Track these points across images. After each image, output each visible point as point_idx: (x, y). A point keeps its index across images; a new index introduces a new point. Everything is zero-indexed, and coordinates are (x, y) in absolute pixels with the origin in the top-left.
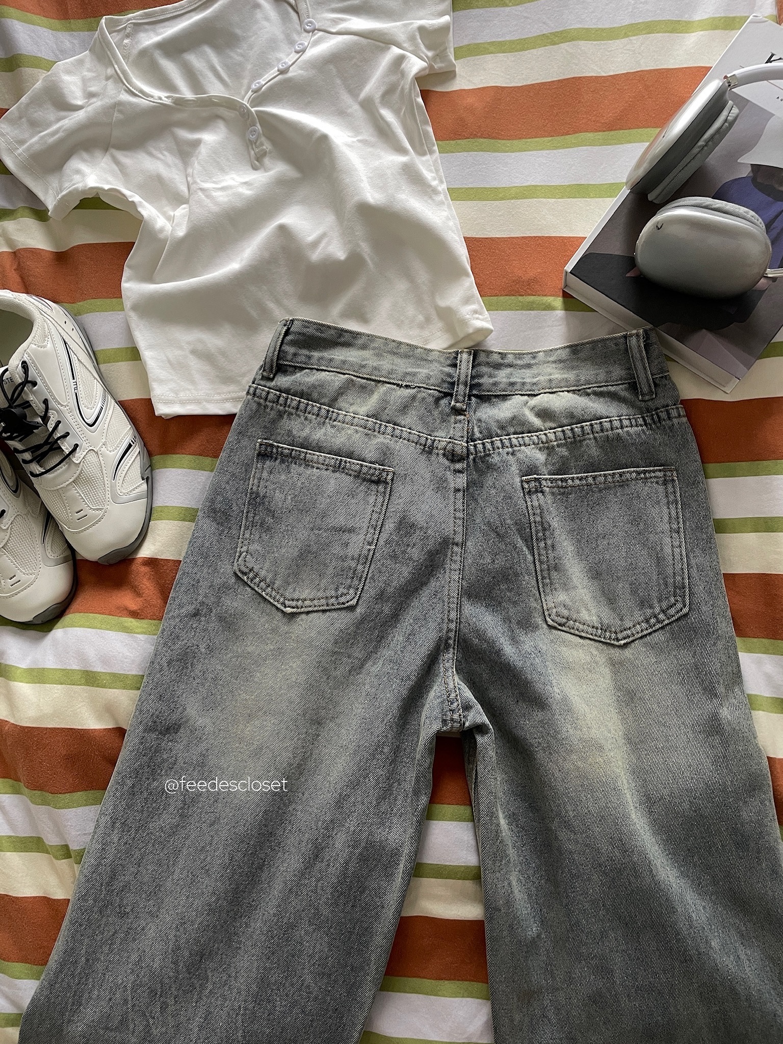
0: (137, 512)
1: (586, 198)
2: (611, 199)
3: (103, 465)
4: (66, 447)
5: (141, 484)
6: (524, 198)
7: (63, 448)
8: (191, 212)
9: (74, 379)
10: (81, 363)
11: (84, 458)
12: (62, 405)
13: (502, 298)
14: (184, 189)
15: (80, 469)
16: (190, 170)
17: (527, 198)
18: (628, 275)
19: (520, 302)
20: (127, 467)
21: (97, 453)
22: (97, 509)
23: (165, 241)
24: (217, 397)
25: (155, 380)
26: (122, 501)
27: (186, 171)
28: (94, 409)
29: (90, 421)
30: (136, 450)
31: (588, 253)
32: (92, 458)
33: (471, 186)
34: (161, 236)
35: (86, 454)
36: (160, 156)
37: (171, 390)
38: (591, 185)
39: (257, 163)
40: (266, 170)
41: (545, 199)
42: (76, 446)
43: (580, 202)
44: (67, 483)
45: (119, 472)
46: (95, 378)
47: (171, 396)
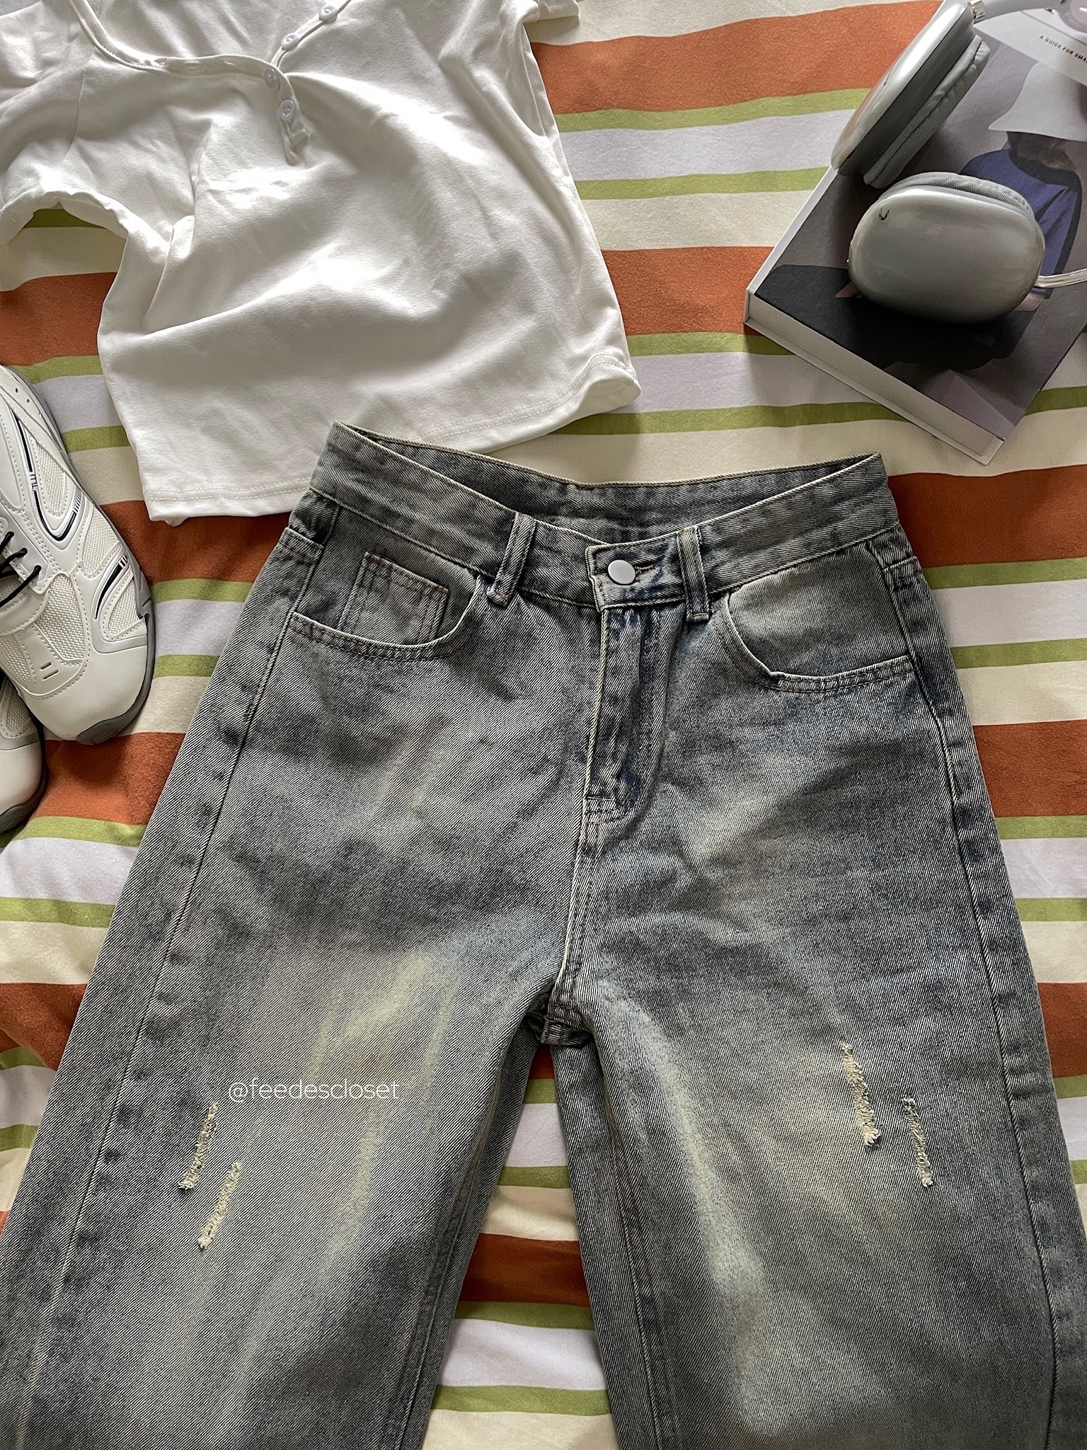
0: (131, 666)
1: (773, 191)
2: (808, 192)
3: (79, 597)
4: (23, 570)
5: (137, 625)
6: (684, 194)
7: (18, 572)
8: (197, 224)
9: (31, 470)
10: (42, 448)
11: (49, 586)
12: (14, 509)
13: (657, 336)
14: (186, 193)
15: (44, 603)
16: (195, 167)
17: (688, 193)
18: (838, 295)
19: (685, 341)
20: (115, 600)
21: (69, 579)
22: (73, 662)
23: (160, 267)
24: (243, 492)
25: (148, 470)
26: (109, 649)
27: (189, 168)
28: (63, 516)
29: (58, 533)
30: (128, 575)
31: (779, 265)
32: (62, 586)
33: (607, 178)
34: (156, 260)
35: (54, 580)
36: (150, 146)
37: (173, 483)
38: (779, 172)
39: (294, 155)
40: (308, 165)
41: (713, 195)
42: (38, 569)
43: (762, 198)
44: (26, 624)
45: (103, 608)
46: (63, 471)
47: (172, 491)
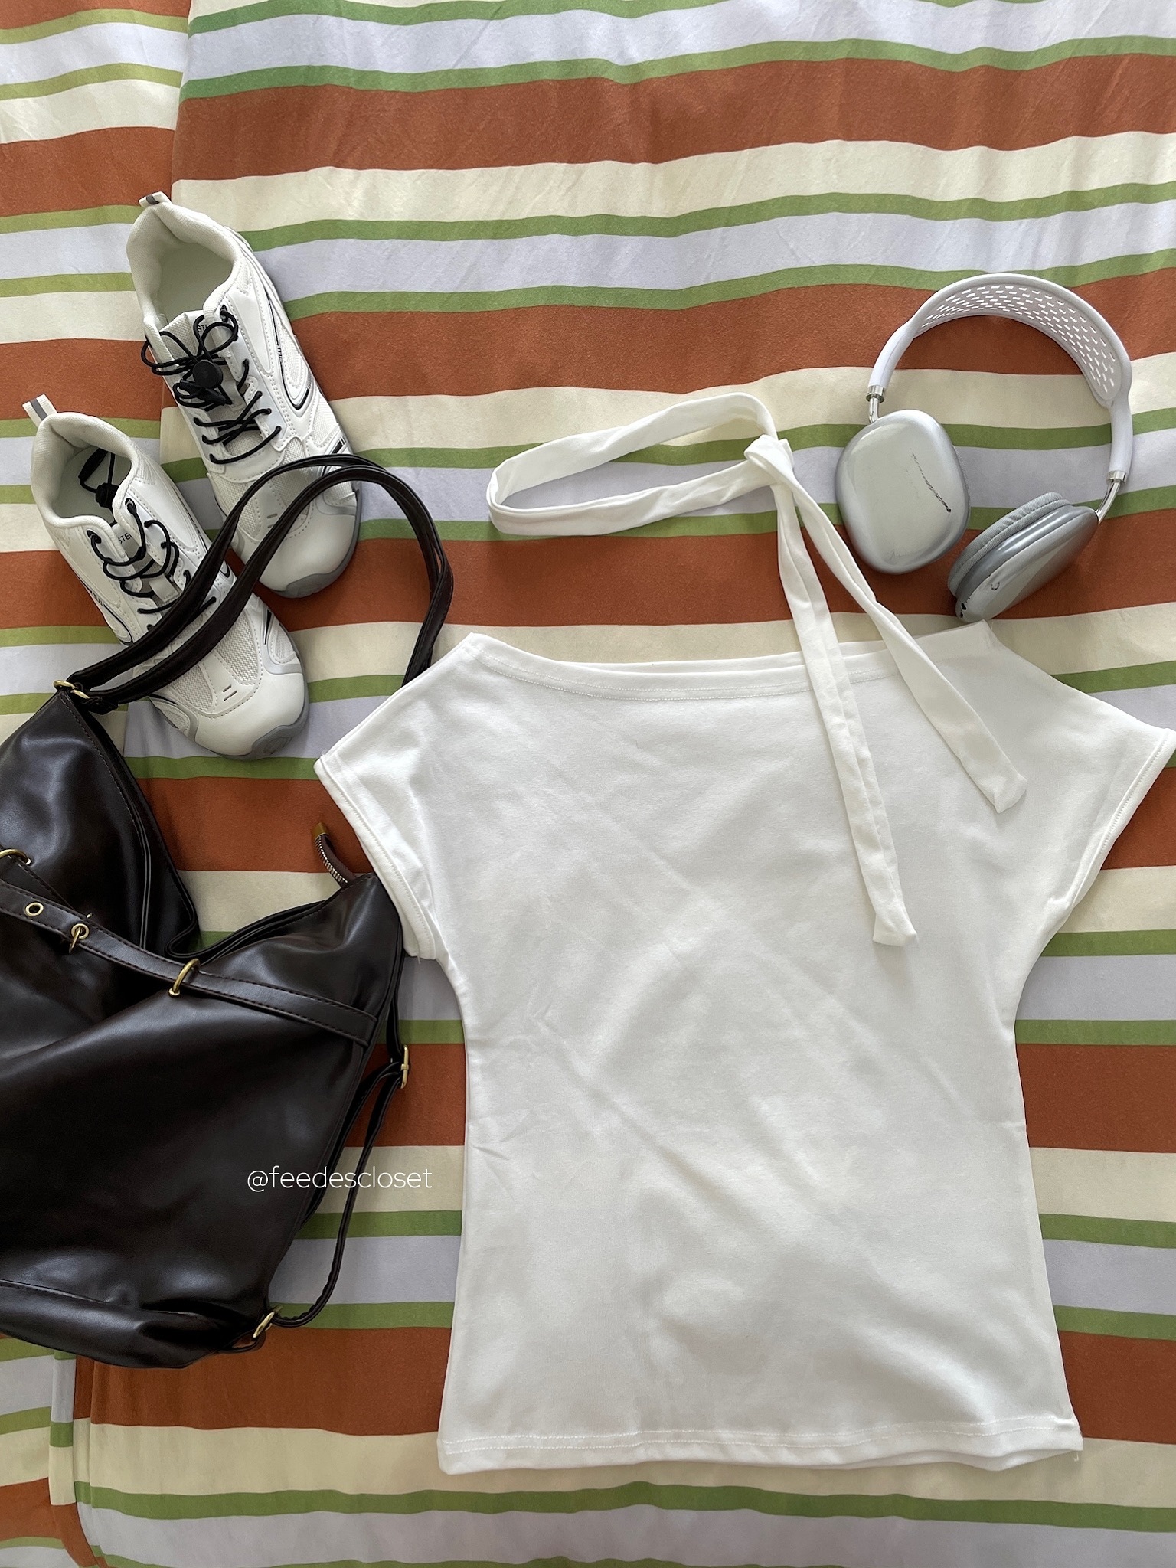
4: (266, 426)
7: (262, 428)
9: (278, 345)
11: (286, 447)
12: (264, 373)
21: (302, 444)
29: (297, 402)
32: (296, 448)
35: (289, 442)
42: (278, 429)
